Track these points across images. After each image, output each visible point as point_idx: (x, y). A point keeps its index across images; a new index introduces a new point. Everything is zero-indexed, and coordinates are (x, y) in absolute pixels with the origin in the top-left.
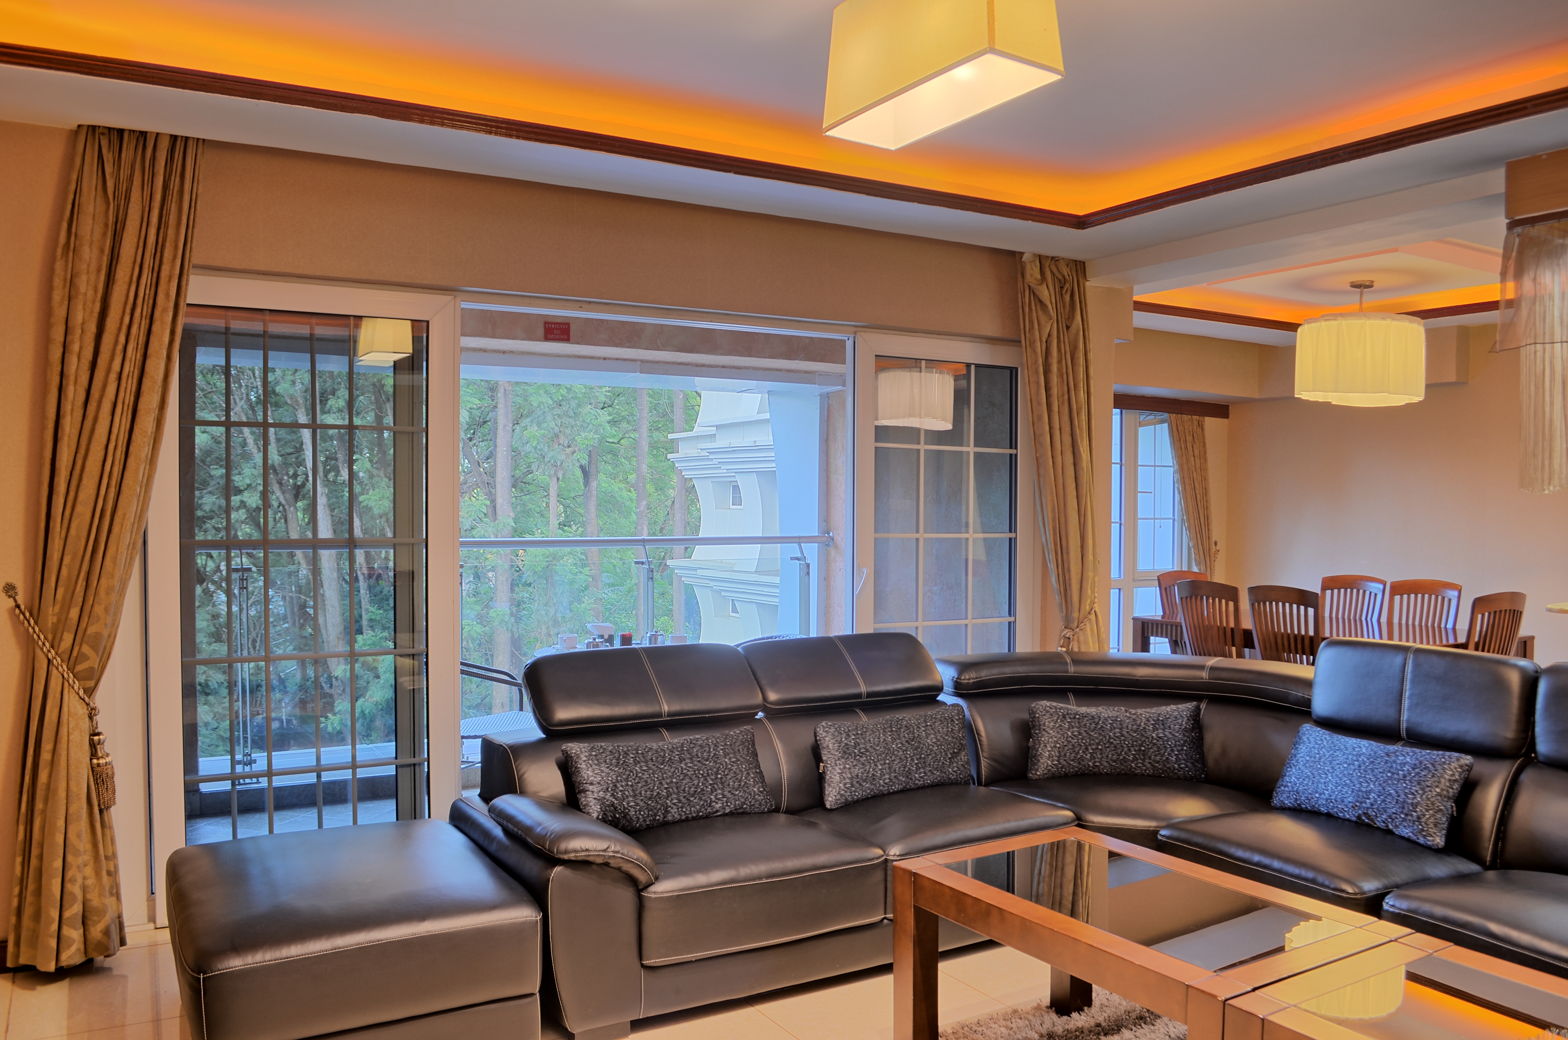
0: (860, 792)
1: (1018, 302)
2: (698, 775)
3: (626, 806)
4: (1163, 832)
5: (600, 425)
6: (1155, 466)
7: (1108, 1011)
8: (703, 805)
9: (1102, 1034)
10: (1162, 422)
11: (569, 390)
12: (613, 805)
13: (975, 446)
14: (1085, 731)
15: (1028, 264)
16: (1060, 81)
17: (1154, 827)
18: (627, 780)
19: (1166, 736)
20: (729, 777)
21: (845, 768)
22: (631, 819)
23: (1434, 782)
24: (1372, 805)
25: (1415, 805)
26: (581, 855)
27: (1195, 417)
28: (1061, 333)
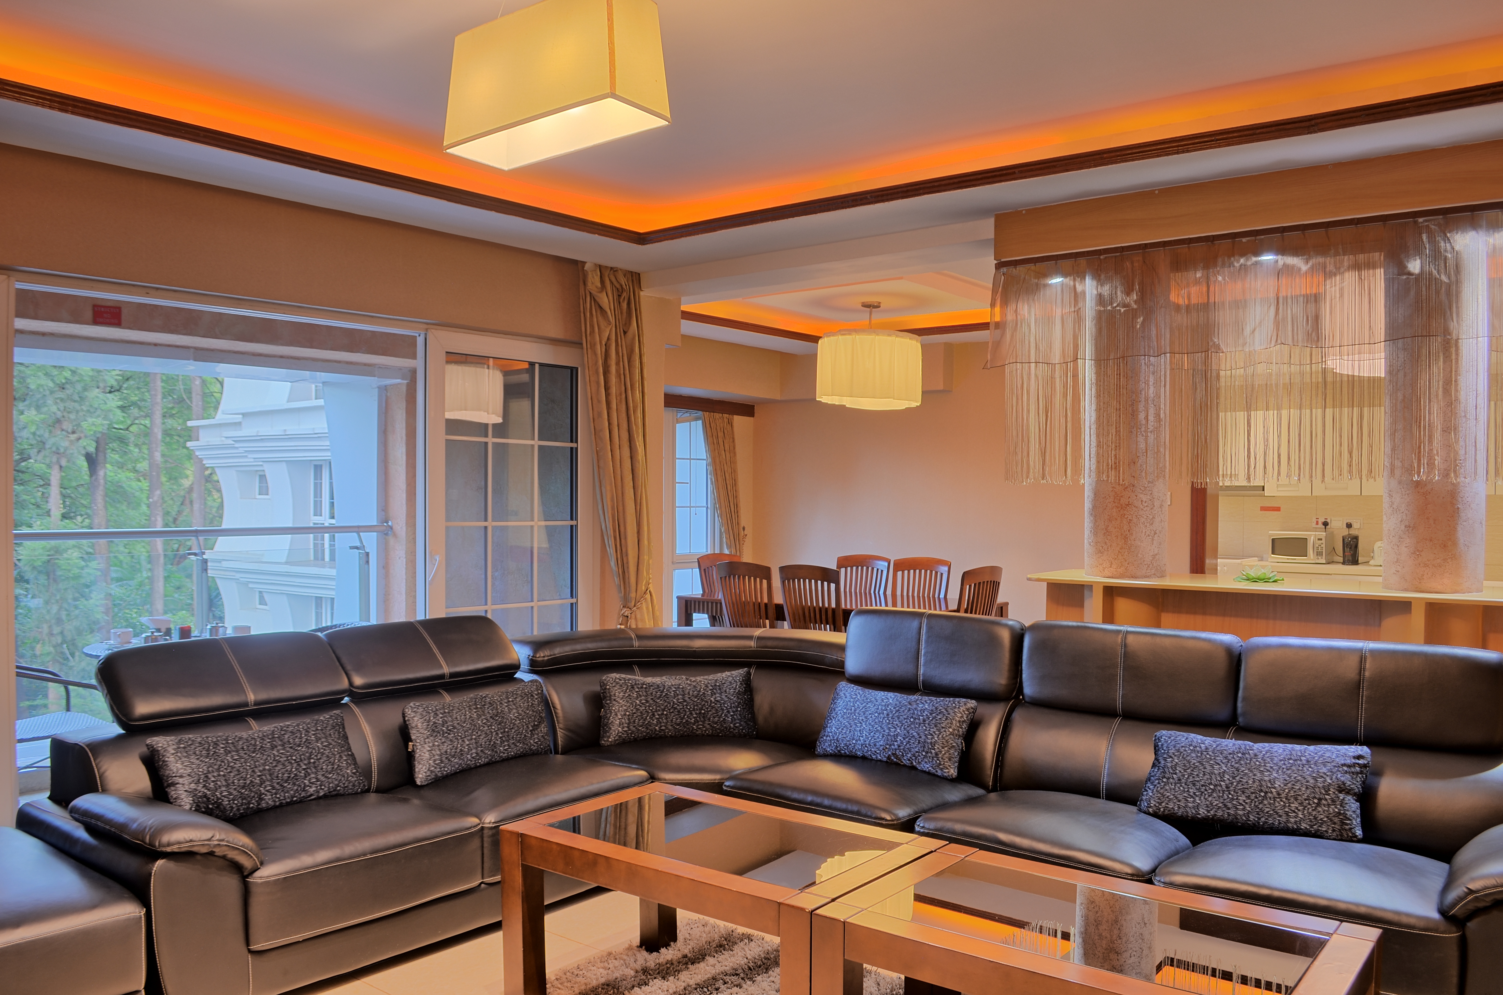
0: (449, 767)
1: (580, 307)
2: (291, 761)
3: (219, 796)
4: (727, 783)
5: (110, 411)
6: (690, 459)
7: (691, 943)
8: (297, 790)
9: (689, 963)
10: (697, 419)
11: (74, 372)
12: (205, 796)
13: (539, 440)
14: (652, 699)
15: (590, 273)
16: (668, 125)
17: (719, 779)
18: (218, 770)
19: (722, 699)
20: (322, 761)
21: (434, 745)
22: (225, 808)
23: (948, 723)
24: (899, 746)
25: (933, 744)
26: (184, 848)
27: (725, 415)
28: (619, 337)
